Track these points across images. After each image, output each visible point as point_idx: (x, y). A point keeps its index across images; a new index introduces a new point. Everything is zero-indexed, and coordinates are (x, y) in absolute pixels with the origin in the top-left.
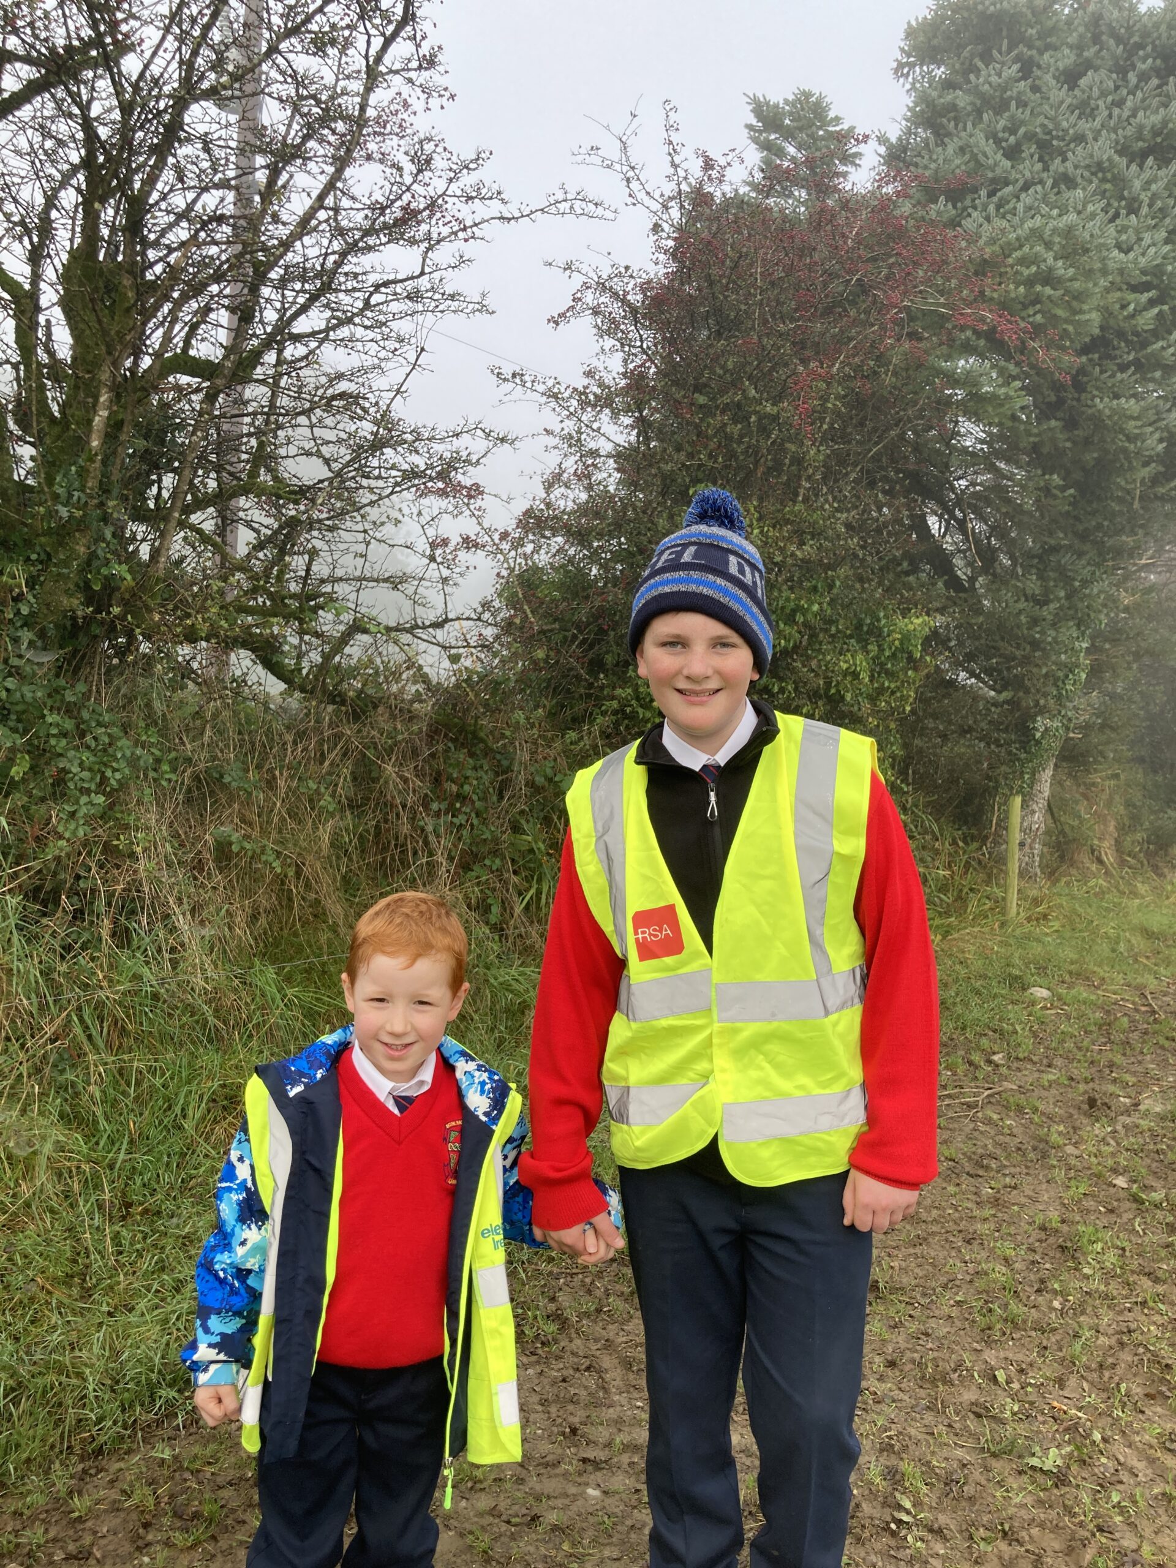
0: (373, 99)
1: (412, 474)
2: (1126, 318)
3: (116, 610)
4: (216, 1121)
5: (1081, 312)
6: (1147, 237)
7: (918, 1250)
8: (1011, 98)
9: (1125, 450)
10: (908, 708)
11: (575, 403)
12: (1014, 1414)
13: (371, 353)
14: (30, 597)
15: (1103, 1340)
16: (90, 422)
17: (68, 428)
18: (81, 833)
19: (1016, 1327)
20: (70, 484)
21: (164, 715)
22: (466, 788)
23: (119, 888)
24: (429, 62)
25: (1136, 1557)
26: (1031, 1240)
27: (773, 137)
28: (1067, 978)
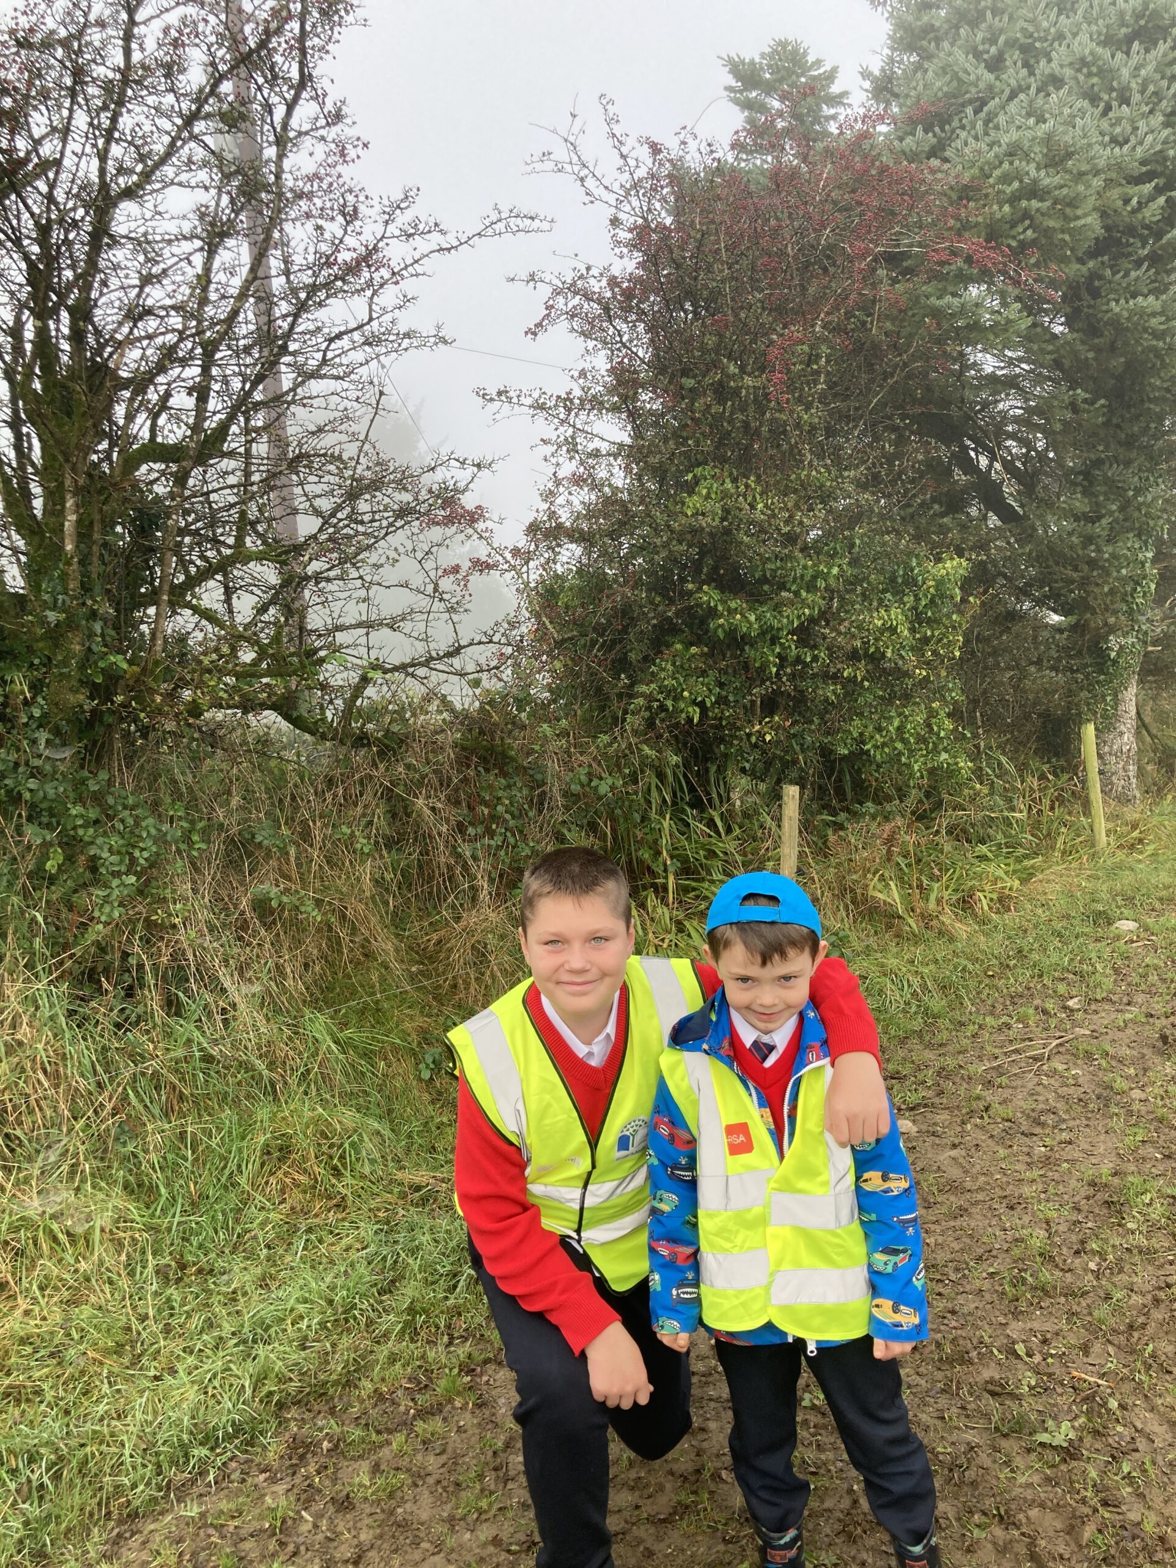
0: (287, 164)
1: (404, 512)
2: (1134, 212)
3: (119, 699)
4: (271, 1174)
5: (1078, 218)
6: (1142, 124)
7: (958, 1223)
8: (986, 8)
9: (1154, 350)
10: (957, 654)
11: (562, 410)
12: (1031, 1388)
13: (332, 406)
14: (40, 699)
15: (1137, 1299)
16: (63, 525)
18: (116, 914)
19: (1047, 1294)
20: (54, 588)
21: (190, 789)
22: (500, 808)
23: (164, 959)
24: (337, 117)
25: (1136, 1531)
26: (1076, 1199)
27: (754, 94)
28: (1158, 905)
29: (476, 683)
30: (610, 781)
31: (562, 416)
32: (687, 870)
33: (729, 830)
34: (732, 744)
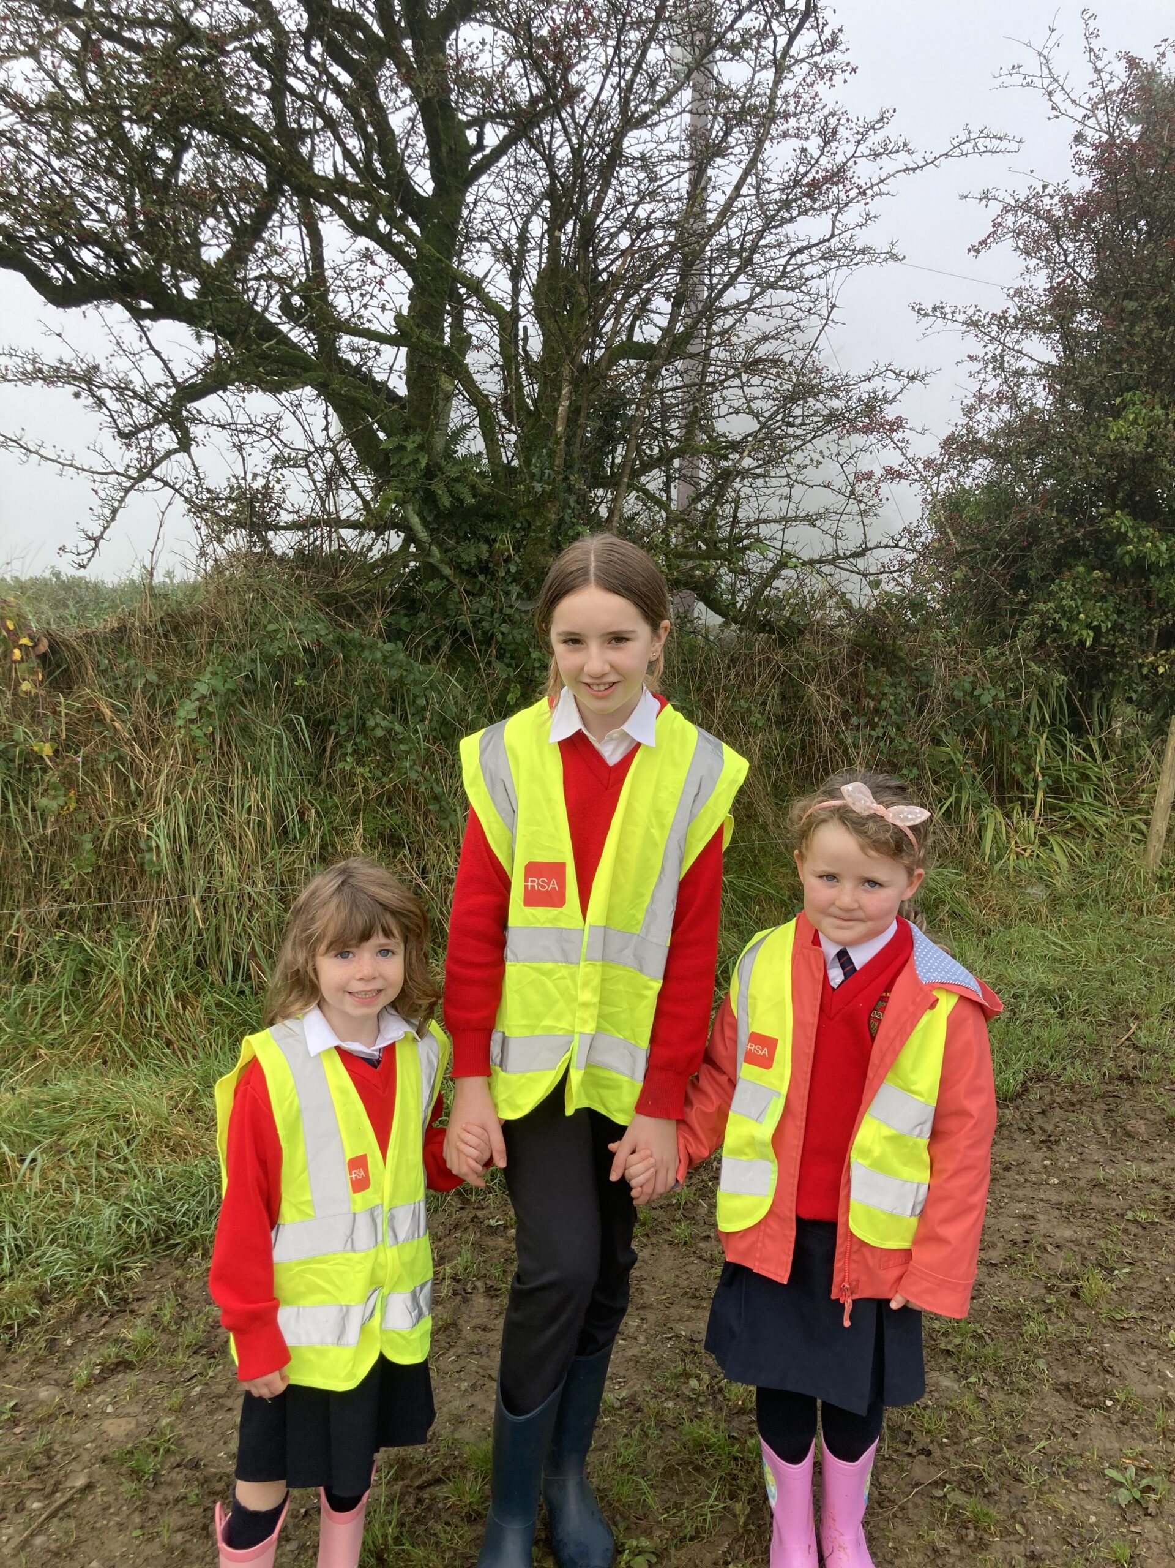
0: (781, 89)
1: (832, 418)
11: (995, 328)
13: (786, 316)
14: (516, 558)
16: (555, 411)
17: (540, 418)
20: (543, 464)
22: (884, 703)
24: (832, 44)
29: (876, 584)
30: (993, 692)
31: (993, 334)
32: (1057, 789)
33: (1105, 757)
34: (1121, 673)
